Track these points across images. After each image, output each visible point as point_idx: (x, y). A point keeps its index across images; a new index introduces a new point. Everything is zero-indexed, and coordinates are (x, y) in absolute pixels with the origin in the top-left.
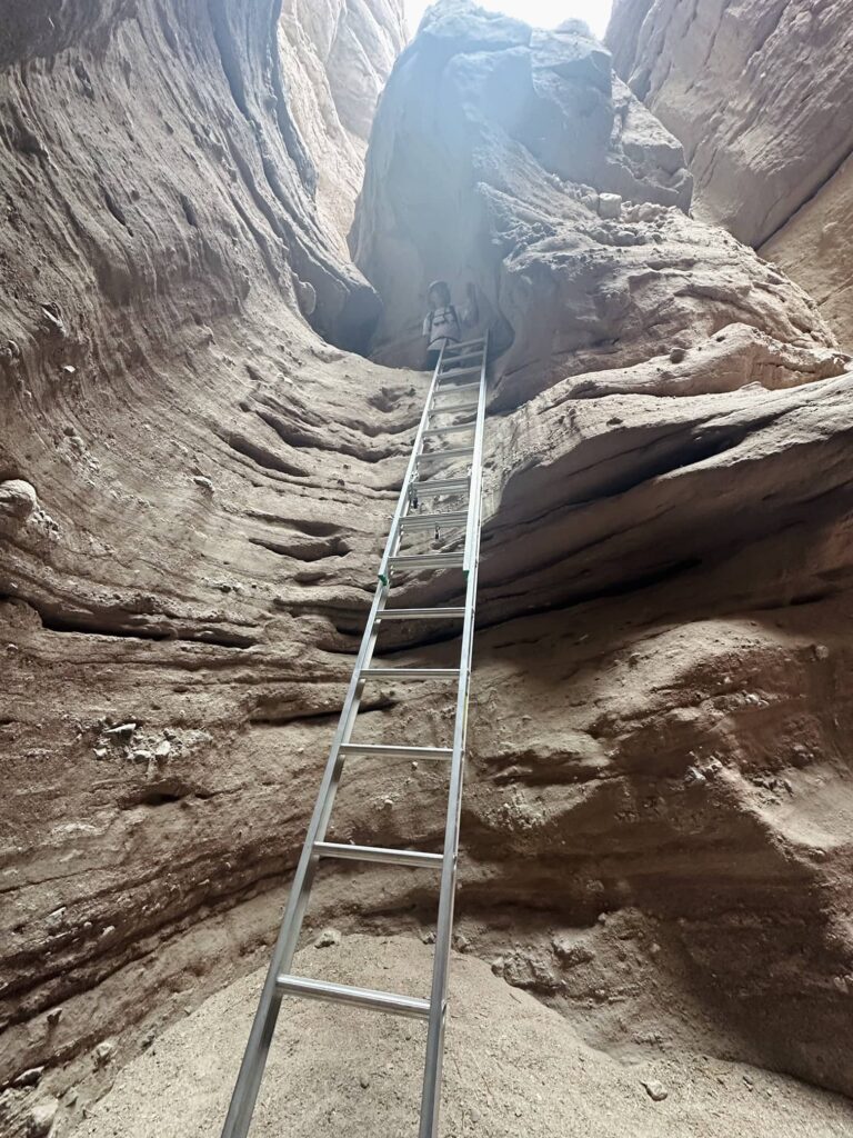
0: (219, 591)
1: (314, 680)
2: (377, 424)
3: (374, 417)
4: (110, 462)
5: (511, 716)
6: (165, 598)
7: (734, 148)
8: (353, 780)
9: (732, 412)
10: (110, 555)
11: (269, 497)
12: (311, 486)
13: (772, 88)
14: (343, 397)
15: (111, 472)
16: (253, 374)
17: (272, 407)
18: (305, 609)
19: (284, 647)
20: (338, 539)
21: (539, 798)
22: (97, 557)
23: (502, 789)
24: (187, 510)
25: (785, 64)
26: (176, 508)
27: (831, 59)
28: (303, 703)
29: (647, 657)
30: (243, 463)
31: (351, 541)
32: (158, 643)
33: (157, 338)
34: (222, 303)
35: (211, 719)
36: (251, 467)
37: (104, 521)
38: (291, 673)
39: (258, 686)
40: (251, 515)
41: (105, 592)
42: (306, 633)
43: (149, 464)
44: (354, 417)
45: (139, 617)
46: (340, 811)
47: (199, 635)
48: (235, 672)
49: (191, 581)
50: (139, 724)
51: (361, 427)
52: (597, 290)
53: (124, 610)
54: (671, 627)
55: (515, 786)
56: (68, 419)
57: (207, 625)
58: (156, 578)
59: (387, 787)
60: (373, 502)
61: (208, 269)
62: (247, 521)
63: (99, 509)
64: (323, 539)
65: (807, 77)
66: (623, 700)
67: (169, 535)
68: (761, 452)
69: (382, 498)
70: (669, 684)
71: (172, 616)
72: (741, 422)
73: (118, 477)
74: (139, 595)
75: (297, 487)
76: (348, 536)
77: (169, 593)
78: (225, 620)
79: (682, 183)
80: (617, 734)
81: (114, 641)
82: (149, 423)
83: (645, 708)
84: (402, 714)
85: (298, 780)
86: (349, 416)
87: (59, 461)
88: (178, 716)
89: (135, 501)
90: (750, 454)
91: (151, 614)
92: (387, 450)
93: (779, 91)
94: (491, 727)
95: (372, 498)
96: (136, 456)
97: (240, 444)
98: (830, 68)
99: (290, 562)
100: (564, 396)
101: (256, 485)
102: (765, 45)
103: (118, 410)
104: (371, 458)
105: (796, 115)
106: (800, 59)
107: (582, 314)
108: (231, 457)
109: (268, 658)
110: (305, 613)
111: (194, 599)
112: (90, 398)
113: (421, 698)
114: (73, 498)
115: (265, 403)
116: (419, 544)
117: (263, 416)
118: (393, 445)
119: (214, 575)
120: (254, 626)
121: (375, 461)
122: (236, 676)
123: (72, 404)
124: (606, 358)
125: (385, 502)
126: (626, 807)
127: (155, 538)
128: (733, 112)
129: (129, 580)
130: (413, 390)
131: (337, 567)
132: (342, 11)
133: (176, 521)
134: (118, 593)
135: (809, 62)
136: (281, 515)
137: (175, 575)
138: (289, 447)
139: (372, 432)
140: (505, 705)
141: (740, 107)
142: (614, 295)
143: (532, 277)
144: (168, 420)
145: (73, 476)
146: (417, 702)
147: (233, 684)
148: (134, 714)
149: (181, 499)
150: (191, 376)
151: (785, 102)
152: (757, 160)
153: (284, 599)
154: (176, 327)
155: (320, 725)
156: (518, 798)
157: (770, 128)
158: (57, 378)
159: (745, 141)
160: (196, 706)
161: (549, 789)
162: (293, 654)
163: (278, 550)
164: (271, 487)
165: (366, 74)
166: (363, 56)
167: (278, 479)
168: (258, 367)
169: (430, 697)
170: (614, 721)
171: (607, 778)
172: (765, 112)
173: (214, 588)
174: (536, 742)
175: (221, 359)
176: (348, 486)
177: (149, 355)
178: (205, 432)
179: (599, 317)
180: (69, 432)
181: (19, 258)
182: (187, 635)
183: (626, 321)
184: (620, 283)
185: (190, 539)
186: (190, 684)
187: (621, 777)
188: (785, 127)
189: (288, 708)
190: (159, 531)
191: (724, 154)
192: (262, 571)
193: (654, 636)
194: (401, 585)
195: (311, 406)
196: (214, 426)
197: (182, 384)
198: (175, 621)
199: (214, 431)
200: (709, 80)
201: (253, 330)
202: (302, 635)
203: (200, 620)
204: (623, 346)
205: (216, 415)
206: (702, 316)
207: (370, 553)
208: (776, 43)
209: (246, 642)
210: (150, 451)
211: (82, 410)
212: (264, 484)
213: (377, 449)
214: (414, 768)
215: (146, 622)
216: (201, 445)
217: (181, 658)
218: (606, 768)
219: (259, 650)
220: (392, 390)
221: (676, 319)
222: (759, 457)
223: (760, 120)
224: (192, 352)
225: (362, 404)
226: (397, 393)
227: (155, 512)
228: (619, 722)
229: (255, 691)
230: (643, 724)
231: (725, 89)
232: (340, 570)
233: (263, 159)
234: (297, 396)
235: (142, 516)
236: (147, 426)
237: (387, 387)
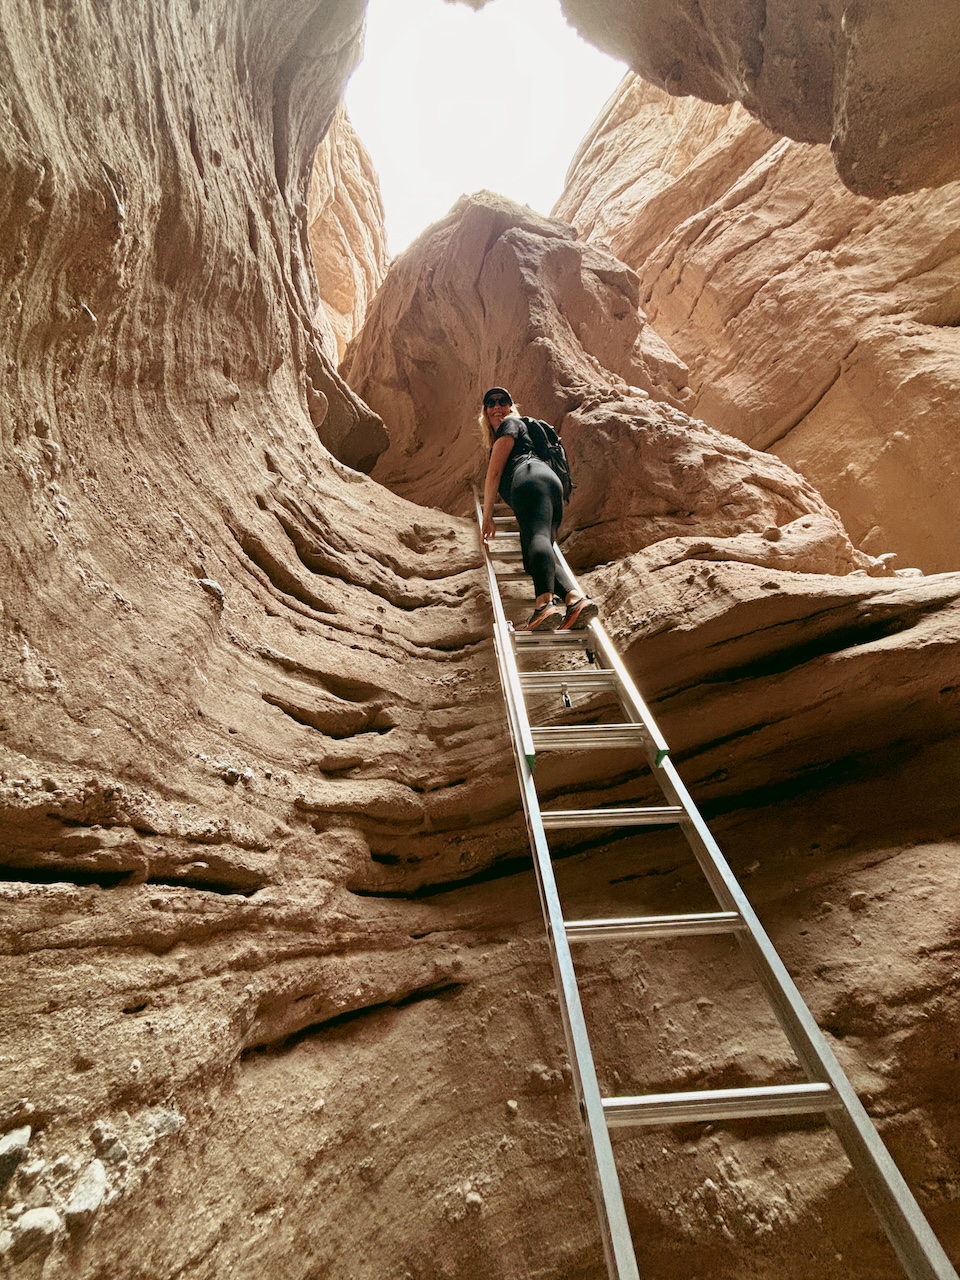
0: (221, 781)
1: (339, 950)
2: (409, 565)
3: (406, 557)
4: (83, 516)
5: (677, 1001)
6: (138, 791)
7: (718, 384)
8: (402, 1155)
9: (894, 591)
10: (53, 691)
11: (286, 632)
12: (340, 627)
13: (748, 346)
14: (370, 524)
15: (82, 532)
16: (271, 466)
17: (293, 513)
18: (335, 819)
19: (304, 889)
20: (378, 708)
21: (769, 1162)
22: (28, 691)
23: (693, 1149)
24: (188, 630)
25: (758, 332)
26: (173, 623)
27: (794, 337)
28: (322, 999)
29: (880, 898)
30: (257, 577)
31: (396, 712)
32: (109, 893)
33: (184, 361)
34: (254, 364)
35: (184, 1070)
36: (266, 587)
37: (54, 620)
38: (313, 939)
39: (261, 973)
40: (266, 656)
41: (27, 773)
42: (335, 862)
43: (140, 541)
44: (386, 551)
45: (84, 833)
46: (382, 1237)
47: (183, 870)
48: (230, 947)
49: (178, 758)
50: (38, 1123)
51: (390, 564)
52: (672, 460)
53: (59, 817)
54: (892, 852)
55: (715, 1139)
56: (46, 405)
57: (200, 849)
58: (128, 749)
59: (463, 1165)
60: (414, 661)
61: (252, 314)
62: (260, 665)
63: (51, 593)
64: (358, 707)
65: (776, 346)
66: (873, 970)
67: (160, 668)
68: (951, 636)
69: (426, 657)
70: (946, 941)
71: (144, 831)
72: (912, 602)
73: (91, 546)
74: (93, 783)
75: (321, 625)
76: (391, 705)
77: (145, 780)
78: (228, 839)
79: (687, 398)
80: (884, 1032)
81: (21, 896)
82: (147, 476)
83: (921, 982)
84: (476, 1005)
85: (315, 1182)
86: (380, 549)
87: (15, 471)
88: (127, 1079)
89: (111, 595)
90: (938, 637)
91: (107, 827)
92: (426, 597)
93: (755, 351)
94: (647, 1023)
95: (413, 655)
96: (123, 519)
97: (254, 549)
98: (795, 343)
99: (314, 738)
100: (681, 555)
101: (270, 613)
102: (741, 315)
103: (110, 437)
104: (406, 604)
105: (769, 372)
106: (770, 331)
107: (659, 480)
108: (243, 565)
109: (283, 912)
110: (334, 825)
111: (182, 796)
112: (82, 394)
113: (506, 972)
114: (18, 556)
115: (285, 506)
116: (486, 722)
117: (282, 521)
118: (432, 592)
119: (214, 751)
120: (263, 850)
121: (410, 609)
122: (233, 956)
123: (60, 385)
124: (685, 528)
125: (431, 663)
126: (937, 1171)
127: (135, 669)
128: (715, 358)
129: (79, 749)
130: (453, 533)
131: (378, 750)
132: (330, 197)
133: (172, 644)
134: (54, 778)
135: (777, 335)
136: (304, 663)
137: (160, 745)
138: (308, 571)
139: (406, 574)
140: (661, 981)
141: (722, 355)
142: (691, 467)
143: (609, 433)
144: (173, 483)
145: (28, 510)
146: (502, 980)
147: (227, 975)
148: (29, 1095)
149: (181, 610)
150: (207, 435)
151: (761, 360)
152: (741, 397)
153: (308, 800)
154: (205, 362)
155: (343, 1039)
156: (728, 1166)
157: (749, 376)
158: (68, 314)
159: (727, 381)
160: (163, 1042)
161: (783, 1141)
162: (317, 903)
163: (300, 716)
164: (288, 619)
165: (345, 254)
166: (344, 239)
167: (298, 611)
168: (278, 459)
169: (523, 971)
170: (872, 1007)
171: (890, 1114)
172: (743, 363)
173: (214, 776)
174: (737, 1049)
175: (241, 430)
176: (387, 636)
177: (168, 381)
178: (216, 518)
179: (675, 486)
180: (41, 430)
181: (90, 56)
182: (163, 874)
183: (701, 496)
184: (695, 458)
185: (188, 682)
186: (155, 987)
187: (916, 1111)
188: (761, 378)
189: (300, 1014)
190: (143, 657)
191: (709, 388)
192: (280, 750)
193: (871, 866)
194: (461, 781)
195: (335, 525)
196: (227, 514)
197: (196, 440)
198: (149, 843)
199: (227, 521)
200: (693, 330)
201: (275, 413)
202: (330, 866)
203: (191, 839)
204: (699, 520)
205: (233, 501)
206: (767, 505)
207: (416, 732)
208: (751, 315)
209: (250, 882)
210: (144, 519)
211: (68, 404)
212: (281, 614)
213: (413, 594)
214: (511, 1113)
215: (96, 843)
216: (210, 535)
217: (149, 927)
218: (884, 1095)
219: (270, 897)
220: (425, 529)
221: (747, 503)
222: (951, 641)
223: (739, 368)
224: (215, 405)
225: (393, 539)
226: (431, 533)
227: (139, 622)
228: (883, 1008)
229: (259, 983)
230: (926, 1011)
231: (708, 339)
232: (383, 755)
233: (291, 253)
234: (321, 509)
235: (118, 627)
236: (145, 480)
237: (421, 524)
